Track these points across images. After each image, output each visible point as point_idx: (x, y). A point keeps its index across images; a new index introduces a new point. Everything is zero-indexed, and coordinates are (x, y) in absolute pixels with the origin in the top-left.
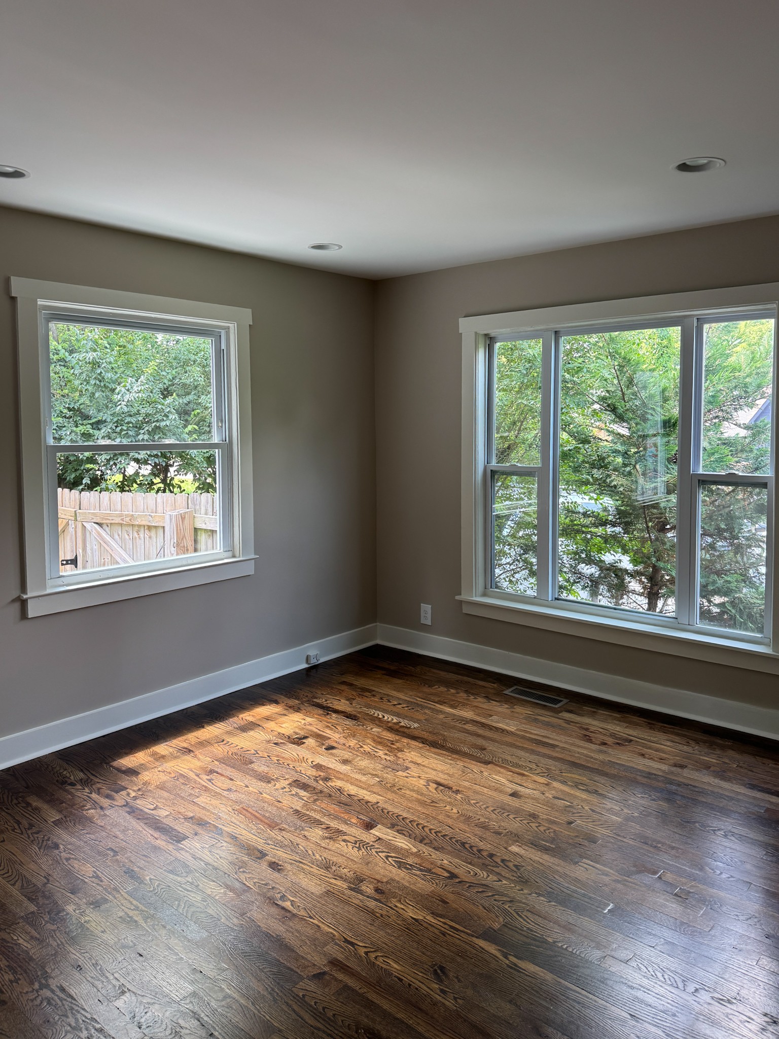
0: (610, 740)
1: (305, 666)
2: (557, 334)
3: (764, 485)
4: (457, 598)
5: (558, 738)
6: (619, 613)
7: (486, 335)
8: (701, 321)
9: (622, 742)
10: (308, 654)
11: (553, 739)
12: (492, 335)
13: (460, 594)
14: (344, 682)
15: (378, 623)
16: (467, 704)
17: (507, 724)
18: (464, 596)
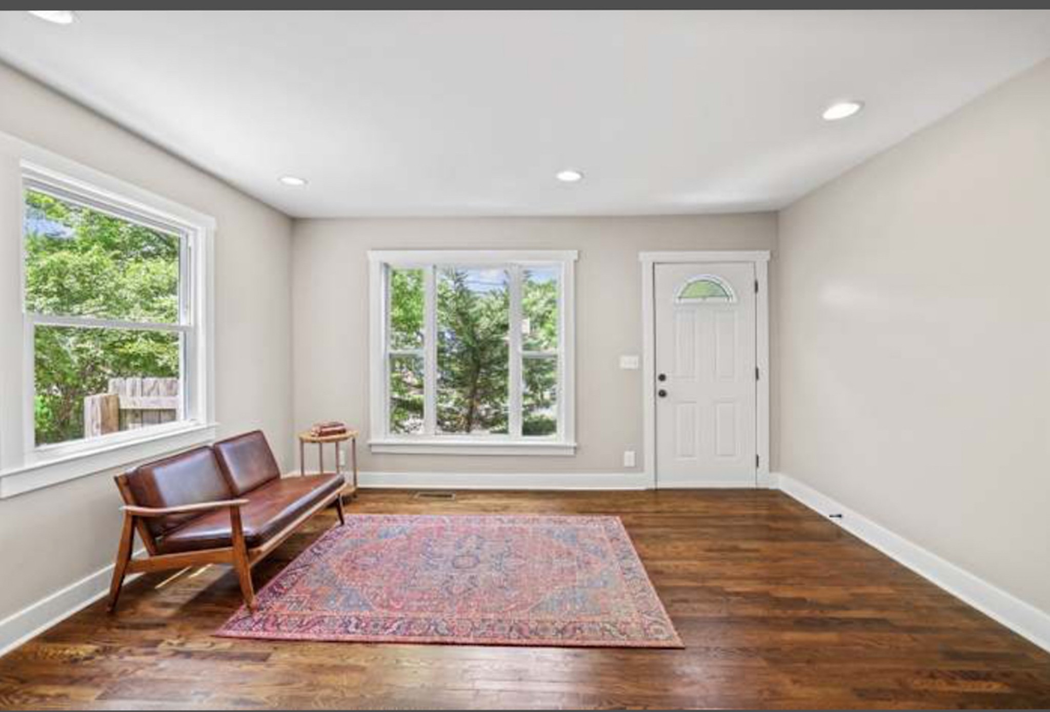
2: (435, 267)
4: (369, 442)
12: (389, 264)
13: (371, 440)
18: (373, 440)
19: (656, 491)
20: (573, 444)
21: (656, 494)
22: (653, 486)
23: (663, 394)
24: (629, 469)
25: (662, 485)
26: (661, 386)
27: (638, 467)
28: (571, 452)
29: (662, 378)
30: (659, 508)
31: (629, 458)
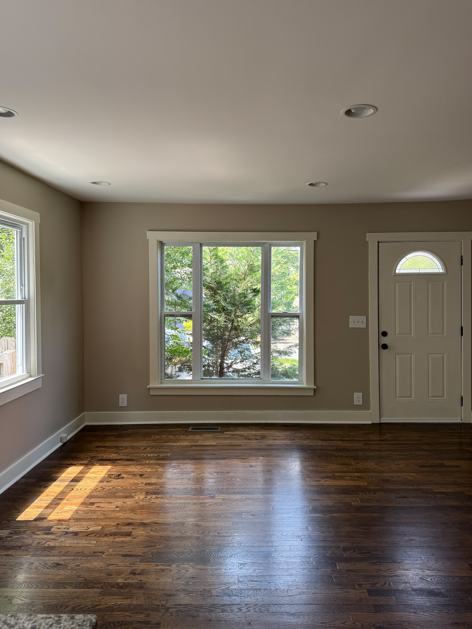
0: (258, 438)
1: (61, 444)
2: (201, 245)
3: (297, 316)
4: (148, 387)
5: (236, 442)
6: (236, 381)
7: (160, 242)
8: (271, 245)
9: (263, 437)
10: (61, 436)
11: (234, 443)
12: (164, 242)
13: (149, 385)
14: (97, 446)
15: (85, 413)
16: (180, 440)
17: (209, 443)
18: (152, 385)
19: (380, 425)
20: (312, 386)
21: (380, 427)
22: (377, 421)
23: (385, 347)
24: (358, 407)
25: (384, 420)
26: (384, 340)
27: (366, 405)
28: (312, 394)
29: (385, 334)
30: (384, 438)
31: (358, 398)
